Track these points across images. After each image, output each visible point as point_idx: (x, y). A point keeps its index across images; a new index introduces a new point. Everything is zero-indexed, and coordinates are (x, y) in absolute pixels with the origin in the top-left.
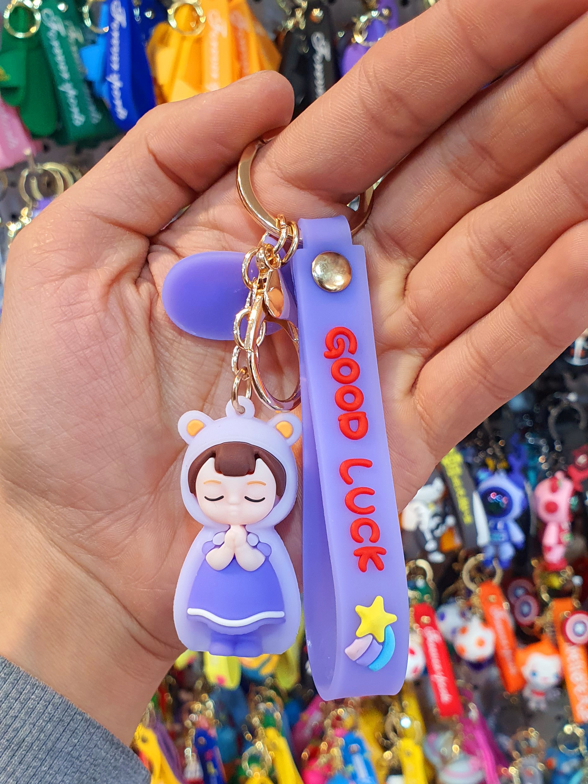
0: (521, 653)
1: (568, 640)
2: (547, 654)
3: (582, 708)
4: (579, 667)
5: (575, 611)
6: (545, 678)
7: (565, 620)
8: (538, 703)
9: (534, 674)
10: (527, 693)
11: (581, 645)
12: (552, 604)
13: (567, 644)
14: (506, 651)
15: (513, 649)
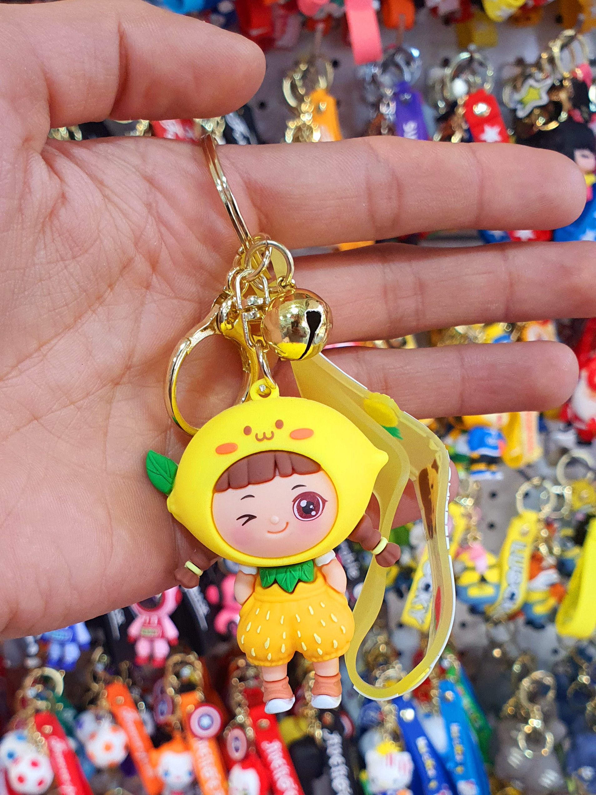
0: (154, 754)
1: (195, 736)
2: (177, 752)
4: (209, 761)
5: (199, 705)
6: (178, 777)
7: (190, 715)
9: (166, 773)
10: (166, 794)
11: (209, 739)
12: (179, 699)
13: (195, 739)
14: (140, 755)
15: (147, 751)
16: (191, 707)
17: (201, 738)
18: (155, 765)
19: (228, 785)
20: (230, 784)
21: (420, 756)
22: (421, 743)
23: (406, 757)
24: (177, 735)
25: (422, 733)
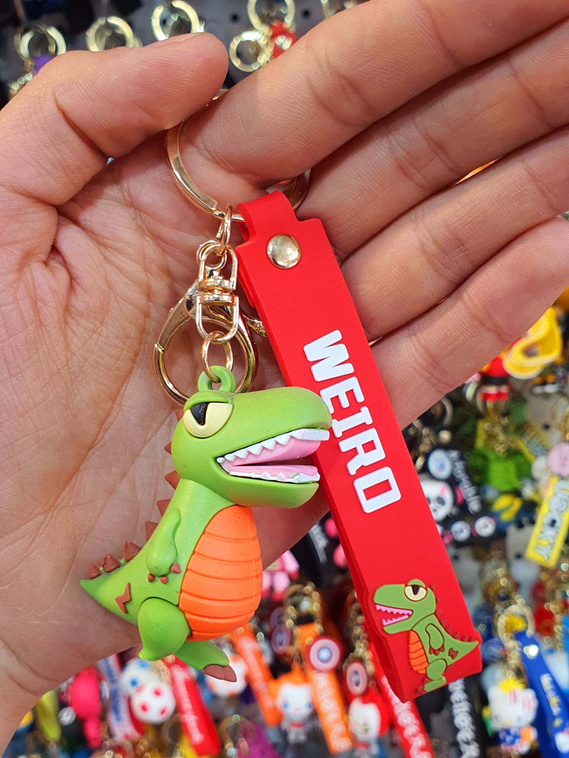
0: (273, 684)
1: (313, 668)
2: (296, 683)
3: (336, 737)
4: (328, 694)
5: (317, 638)
6: (298, 709)
7: (309, 648)
8: (297, 734)
9: (286, 705)
10: (285, 725)
11: (328, 671)
12: (298, 631)
13: (315, 671)
14: (259, 684)
15: (267, 681)
16: (309, 640)
17: (320, 671)
18: (274, 696)
19: (348, 719)
20: (350, 717)
21: (545, 694)
22: (545, 680)
23: (530, 694)
24: (296, 666)
25: (546, 670)
